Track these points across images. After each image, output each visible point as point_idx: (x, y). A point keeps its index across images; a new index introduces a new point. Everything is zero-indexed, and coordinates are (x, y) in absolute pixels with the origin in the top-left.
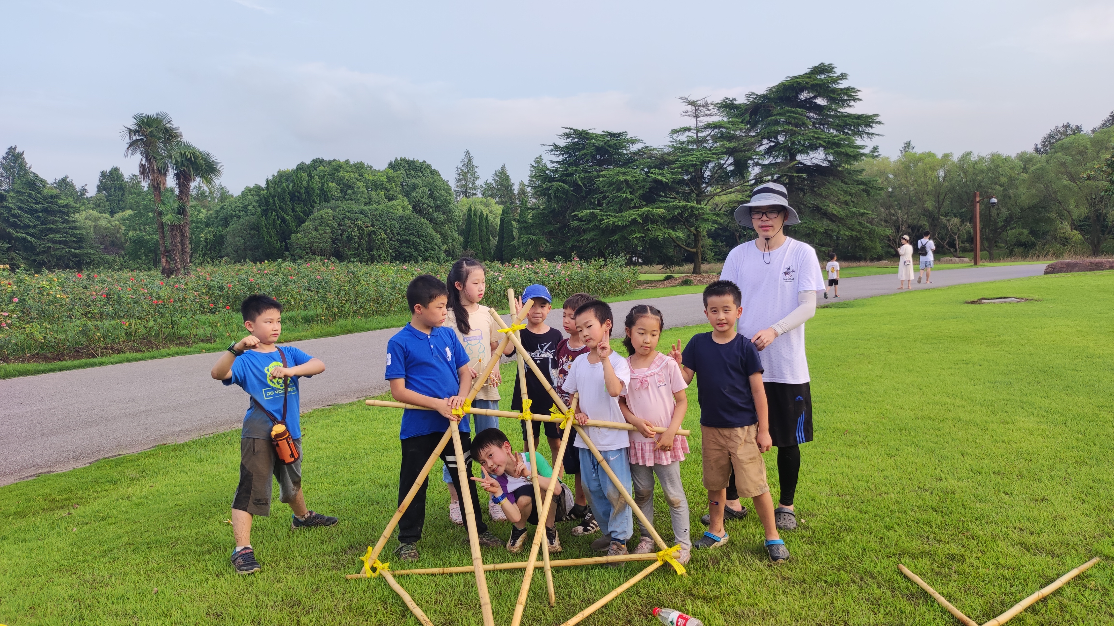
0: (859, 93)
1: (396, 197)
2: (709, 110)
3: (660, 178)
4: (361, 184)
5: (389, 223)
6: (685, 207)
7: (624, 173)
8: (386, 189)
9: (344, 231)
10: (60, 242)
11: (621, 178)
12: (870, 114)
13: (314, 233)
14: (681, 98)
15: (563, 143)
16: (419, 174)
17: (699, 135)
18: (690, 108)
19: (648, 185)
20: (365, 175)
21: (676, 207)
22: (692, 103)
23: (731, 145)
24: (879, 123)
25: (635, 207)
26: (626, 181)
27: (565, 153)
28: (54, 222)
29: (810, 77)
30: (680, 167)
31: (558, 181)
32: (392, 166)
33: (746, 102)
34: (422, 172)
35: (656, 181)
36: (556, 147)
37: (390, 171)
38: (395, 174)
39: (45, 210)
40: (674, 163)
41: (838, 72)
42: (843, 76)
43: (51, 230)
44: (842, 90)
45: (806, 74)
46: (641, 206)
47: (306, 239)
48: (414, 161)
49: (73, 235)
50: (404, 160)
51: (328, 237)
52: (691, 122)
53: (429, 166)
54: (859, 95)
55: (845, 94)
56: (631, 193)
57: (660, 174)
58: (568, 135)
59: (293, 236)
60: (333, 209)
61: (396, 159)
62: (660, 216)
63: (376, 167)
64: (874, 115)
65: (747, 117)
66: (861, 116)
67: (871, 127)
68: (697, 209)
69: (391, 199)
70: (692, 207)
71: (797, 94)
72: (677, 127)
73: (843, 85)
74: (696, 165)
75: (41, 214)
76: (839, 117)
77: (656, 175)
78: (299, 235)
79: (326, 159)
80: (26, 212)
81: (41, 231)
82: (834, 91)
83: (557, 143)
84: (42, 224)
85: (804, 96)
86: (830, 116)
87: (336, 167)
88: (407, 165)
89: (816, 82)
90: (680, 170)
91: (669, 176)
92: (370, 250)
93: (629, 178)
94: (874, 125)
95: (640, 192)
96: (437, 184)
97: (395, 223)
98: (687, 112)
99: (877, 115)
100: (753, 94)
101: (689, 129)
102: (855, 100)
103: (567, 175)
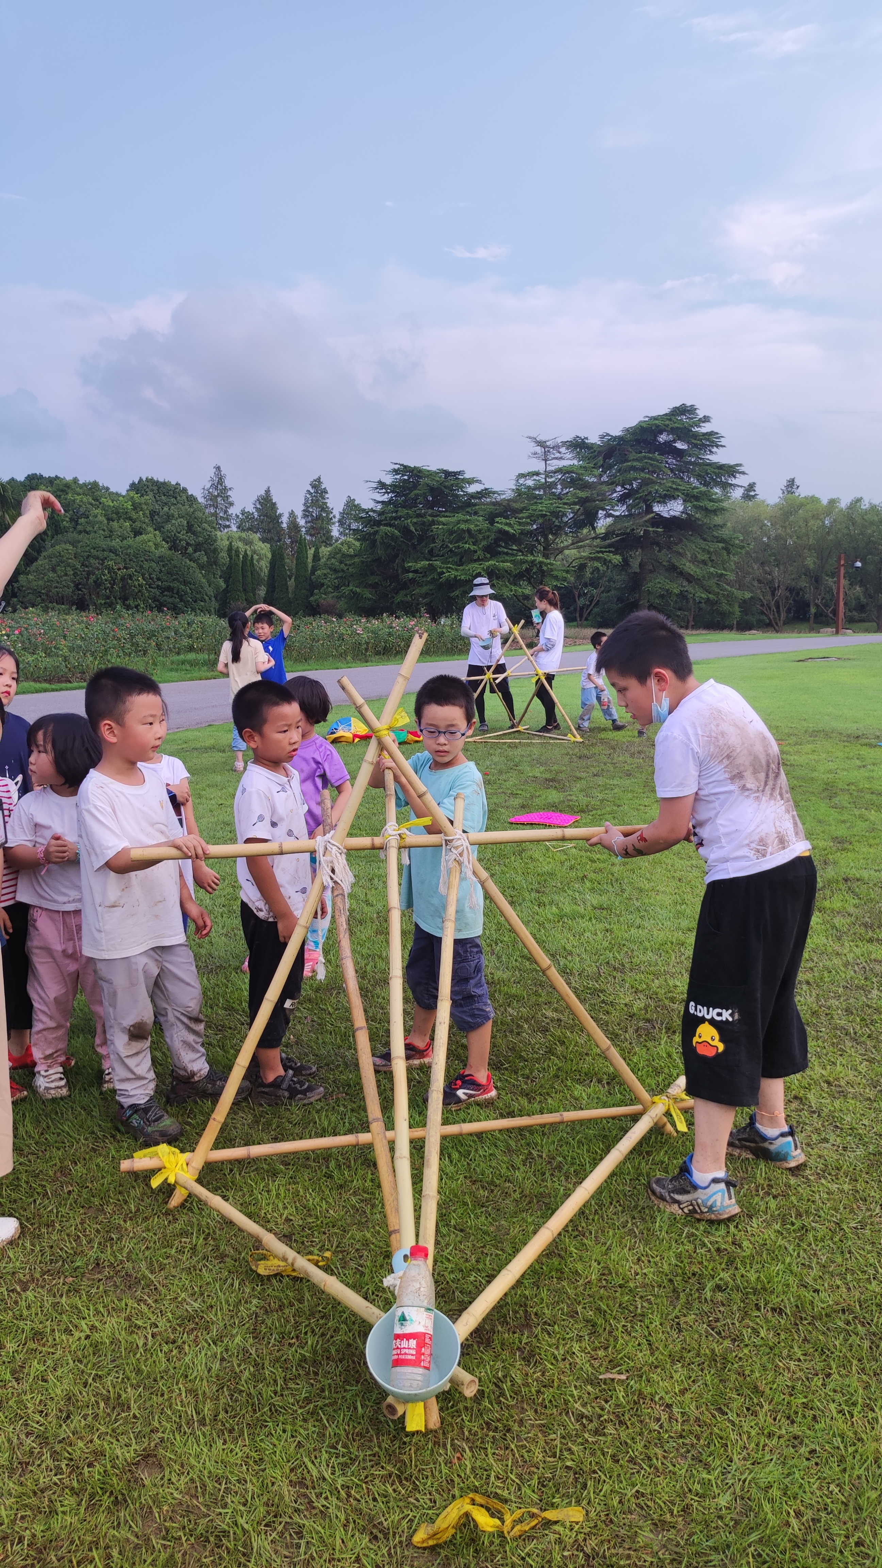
0: (722, 439)
1: (145, 529)
2: (560, 453)
3: (507, 528)
4: (99, 511)
6: (533, 562)
7: (467, 521)
8: (130, 519)
9: (89, 573)
11: (463, 526)
12: (732, 463)
13: (51, 574)
14: (530, 438)
15: (388, 480)
16: (173, 500)
17: (548, 480)
18: (539, 449)
19: (493, 537)
20: (103, 500)
21: (522, 562)
22: (541, 444)
23: (583, 494)
24: (743, 473)
25: (478, 560)
26: (469, 531)
27: (392, 492)
29: (670, 420)
30: (527, 518)
31: (386, 525)
32: (138, 487)
33: (599, 443)
34: (176, 498)
35: (501, 531)
36: (382, 485)
37: (136, 497)
38: (143, 500)
40: (521, 511)
41: (701, 414)
42: (706, 419)
44: (704, 434)
45: (666, 415)
46: (486, 559)
48: (164, 483)
50: (151, 481)
51: (68, 581)
52: (540, 466)
53: (185, 490)
54: (723, 442)
55: (708, 440)
56: (474, 544)
57: (506, 524)
58: (396, 472)
60: (74, 544)
61: (141, 480)
62: (506, 571)
63: (113, 489)
64: (737, 465)
65: (600, 461)
66: (724, 465)
67: (735, 477)
68: (546, 565)
69: (137, 533)
70: (541, 563)
71: (656, 436)
72: (524, 471)
73: (705, 428)
74: (546, 515)
76: (700, 465)
77: (501, 524)
78: (30, 577)
79: (46, 475)
82: (696, 436)
83: (383, 480)
85: (663, 438)
86: (690, 463)
87: (61, 487)
88: (155, 488)
89: (676, 425)
90: (528, 520)
91: (516, 527)
92: (124, 599)
93: (472, 527)
94: (738, 475)
95: (484, 543)
98: (535, 454)
99: (740, 465)
100: (608, 435)
101: (537, 474)
102: (717, 446)
103: (395, 518)
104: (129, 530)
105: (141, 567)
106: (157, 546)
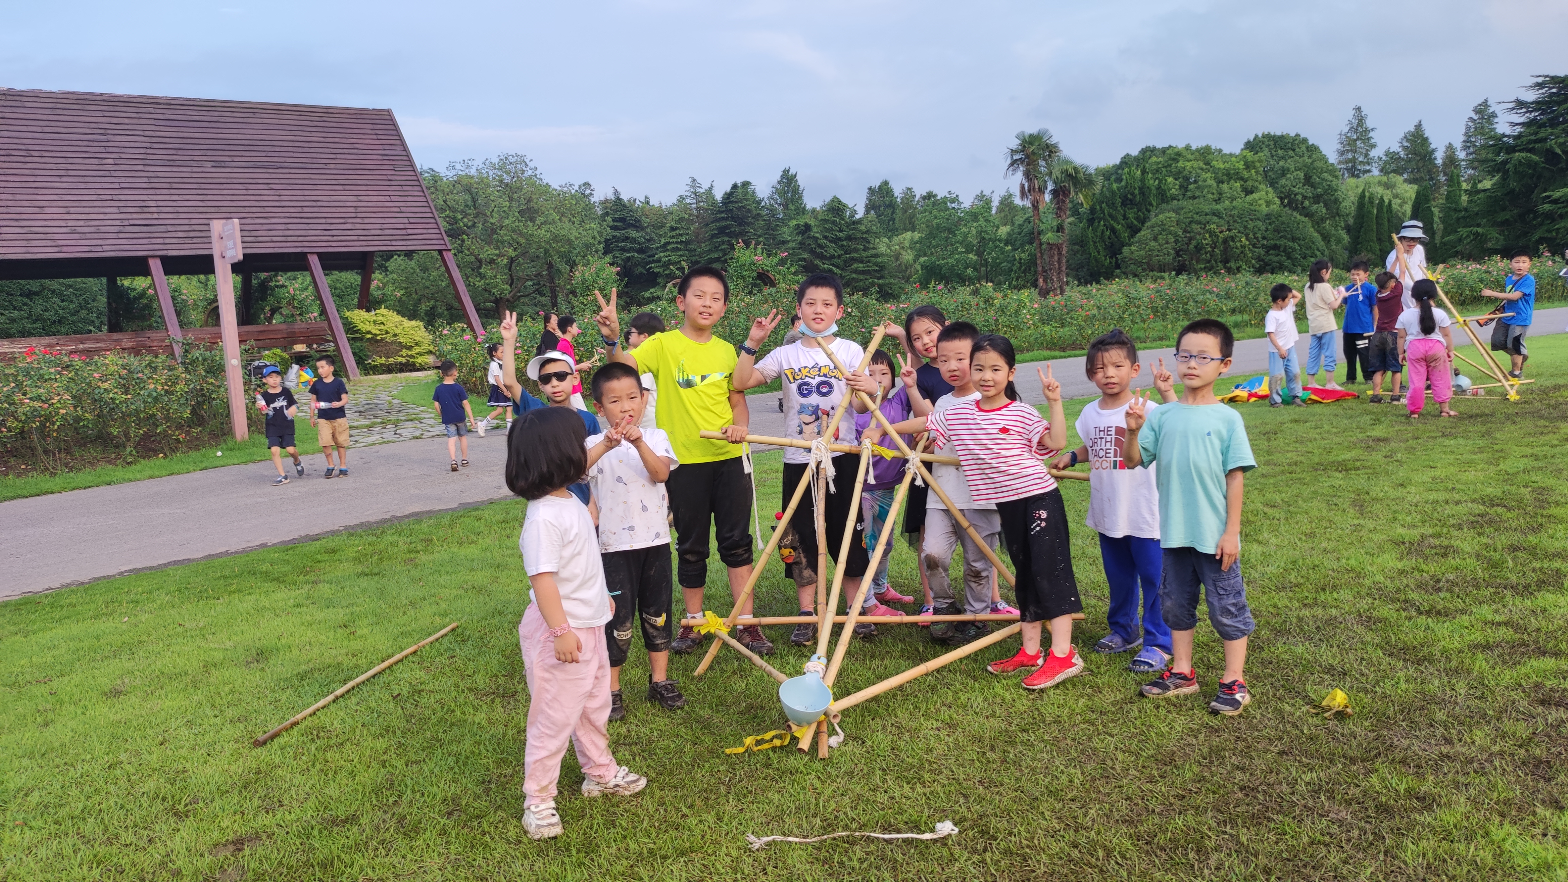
1: (1257, 188)
4: (1209, 175)
5: (1251, 225)
8: (1242, 179)
9: (1191, 239)
10: (863, 272)
13: (1153, 244)
15: (1531, 96)
16: (1291, 153)
20: (1214, 163)
27: (1535, 110)
28: (856, 250)
31: (1519, 151)
32: (1252, 146)
34: (1294, 150)
36: (1520, 104)
37: (1249, 155)
38: (1256, 157)
39: (849, 238)
43: (854, 260)
47: (1142, 253)
48: (1283, 136)
49: (876, 264)
50: (1268, 137)
51: (1170, 249)
53: (1305, 140)
58: (1540, 85)
59: (1125, 250)
60: (1177, 211)
61: (1256, 136)
63: (1226, 150)
69: (1248, 192)
75: (845, 243)
78: (1133, 248)
79: (1159, 145)
80: (830, 242)
81: (845, 261)
83: (1523, 98)
84: (846, 253)
87: (1172, 156)
88: (1272, 143)
92: (1226, 261)
96: (1318, 164)
97: (1259, 223)
103: (1536, 141)
104: (1239, 190)
105: (1245, 227)
106: (1268, 203)
